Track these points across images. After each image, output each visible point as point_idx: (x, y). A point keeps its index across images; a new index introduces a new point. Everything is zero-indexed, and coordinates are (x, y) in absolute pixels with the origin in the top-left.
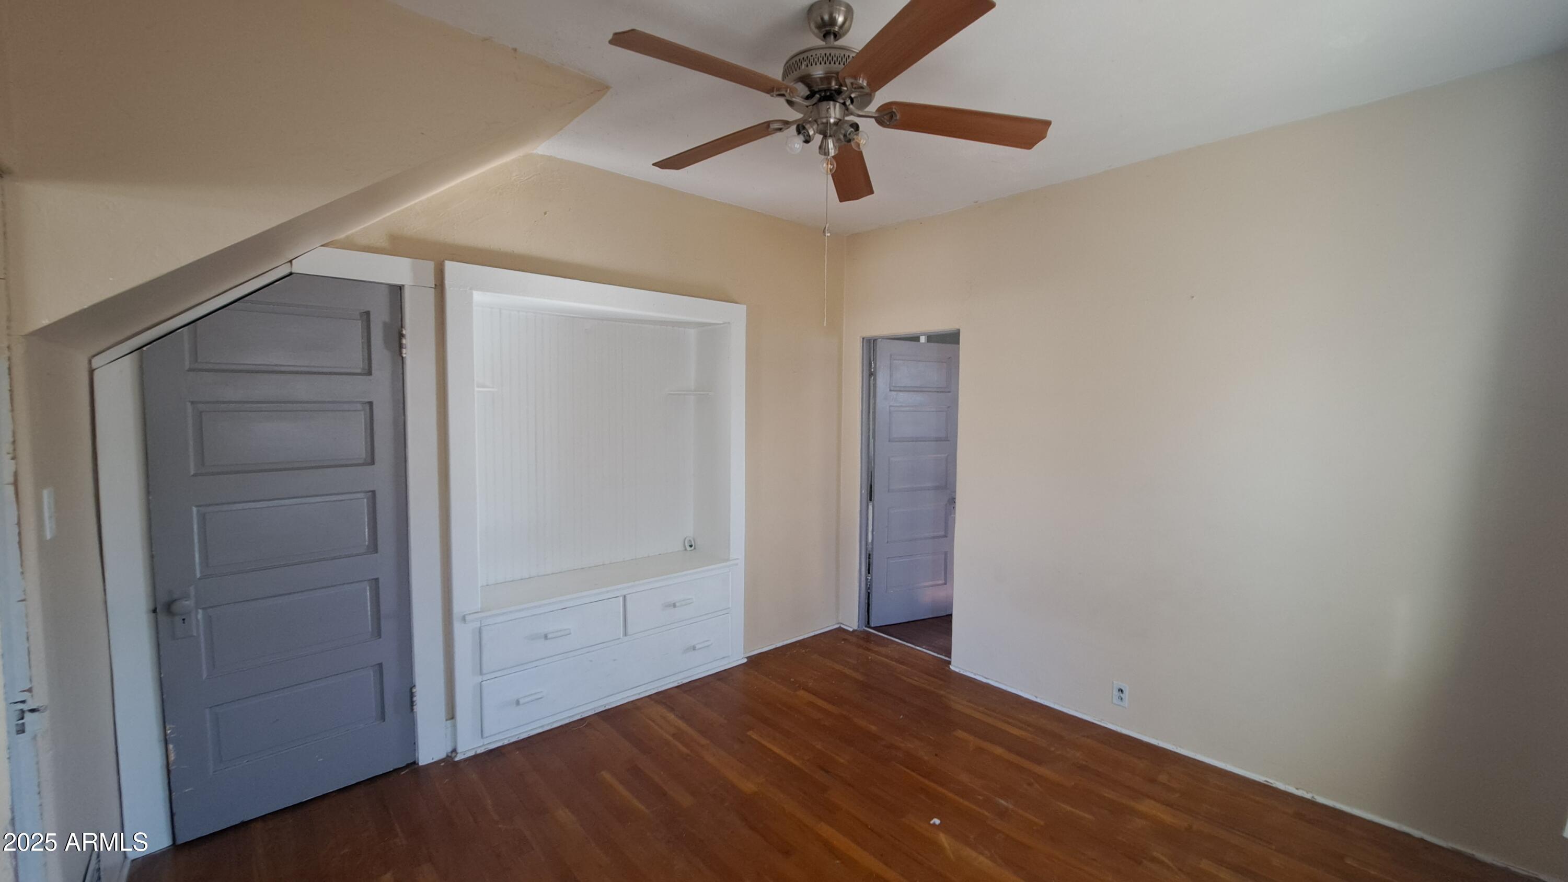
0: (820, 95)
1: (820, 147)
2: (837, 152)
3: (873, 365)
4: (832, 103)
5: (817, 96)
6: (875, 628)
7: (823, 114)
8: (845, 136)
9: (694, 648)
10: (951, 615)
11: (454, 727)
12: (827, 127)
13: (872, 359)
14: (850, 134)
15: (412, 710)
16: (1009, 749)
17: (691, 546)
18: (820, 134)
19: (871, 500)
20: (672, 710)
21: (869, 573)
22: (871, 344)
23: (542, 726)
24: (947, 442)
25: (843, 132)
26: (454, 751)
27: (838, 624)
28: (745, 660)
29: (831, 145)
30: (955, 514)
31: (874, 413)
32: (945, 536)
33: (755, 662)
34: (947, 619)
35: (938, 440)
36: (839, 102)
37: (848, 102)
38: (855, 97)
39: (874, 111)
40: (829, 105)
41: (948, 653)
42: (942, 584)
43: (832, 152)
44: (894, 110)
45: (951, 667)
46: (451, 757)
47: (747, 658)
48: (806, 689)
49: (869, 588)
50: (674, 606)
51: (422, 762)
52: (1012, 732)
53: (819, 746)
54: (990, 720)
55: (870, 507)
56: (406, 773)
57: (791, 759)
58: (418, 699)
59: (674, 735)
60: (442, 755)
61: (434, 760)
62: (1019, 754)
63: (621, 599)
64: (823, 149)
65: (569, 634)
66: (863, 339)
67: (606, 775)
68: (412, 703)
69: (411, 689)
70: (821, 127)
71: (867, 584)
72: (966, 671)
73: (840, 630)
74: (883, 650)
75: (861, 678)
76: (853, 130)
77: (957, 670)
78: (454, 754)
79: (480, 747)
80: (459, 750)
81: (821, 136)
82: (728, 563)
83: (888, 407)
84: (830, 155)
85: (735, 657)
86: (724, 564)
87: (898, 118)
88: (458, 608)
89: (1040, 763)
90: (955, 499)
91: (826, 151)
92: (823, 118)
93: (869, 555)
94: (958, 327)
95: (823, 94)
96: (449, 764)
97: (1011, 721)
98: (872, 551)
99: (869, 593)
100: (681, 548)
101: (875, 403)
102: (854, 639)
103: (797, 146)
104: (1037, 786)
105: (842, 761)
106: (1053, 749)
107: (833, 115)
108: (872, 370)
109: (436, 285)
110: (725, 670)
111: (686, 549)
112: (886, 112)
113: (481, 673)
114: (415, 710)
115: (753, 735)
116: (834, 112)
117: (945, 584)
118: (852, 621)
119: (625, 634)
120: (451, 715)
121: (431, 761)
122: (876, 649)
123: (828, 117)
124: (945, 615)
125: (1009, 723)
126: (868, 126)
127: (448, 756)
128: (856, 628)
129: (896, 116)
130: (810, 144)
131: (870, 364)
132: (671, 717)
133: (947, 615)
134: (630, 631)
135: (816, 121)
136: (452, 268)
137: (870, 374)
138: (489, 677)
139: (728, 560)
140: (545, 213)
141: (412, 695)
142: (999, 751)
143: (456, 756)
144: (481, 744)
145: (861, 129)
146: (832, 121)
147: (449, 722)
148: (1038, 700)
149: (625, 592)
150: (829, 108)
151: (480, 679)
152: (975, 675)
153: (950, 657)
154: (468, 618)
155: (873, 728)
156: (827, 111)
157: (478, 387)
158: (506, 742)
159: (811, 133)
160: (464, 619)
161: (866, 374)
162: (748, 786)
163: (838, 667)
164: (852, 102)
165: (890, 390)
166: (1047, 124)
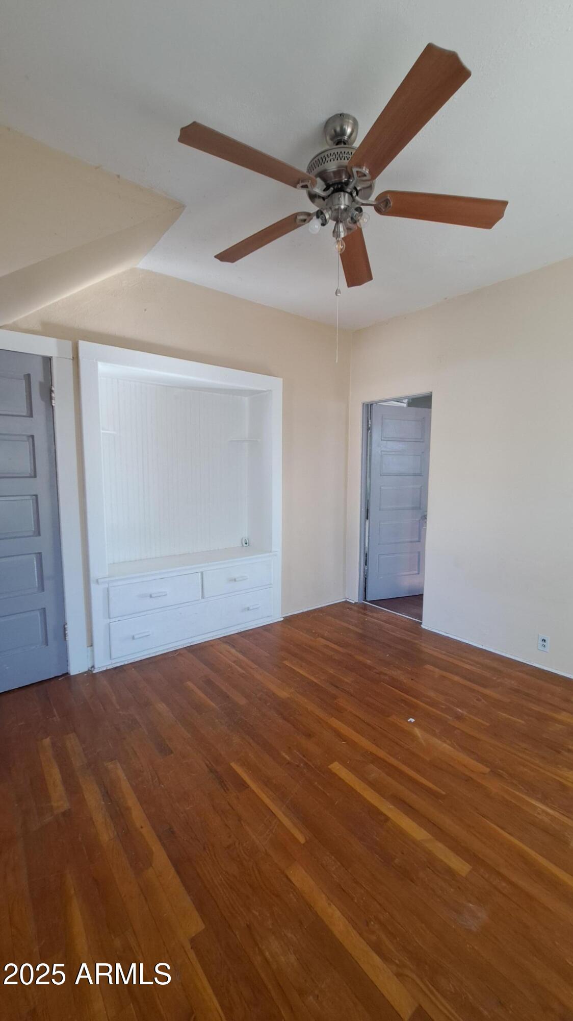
0: (334, 188)
1: (334, 232)
2: (346, 234)
3: (370, 422)
4: (342, 193)
5: (332, 189)
6: (370, 602)
7: (336, 201)
8: (352, 218)
9: (248, 609)
10: (422, 595)
11: (93, 651)
12: (338, 213)
13: (369, 418)
14: (355, 216)
15: (65, 639)
16: (465, 678)
17: (246, 544)
18: (334, 220)
19: (367, 518)
20: (234, 647)
21: (366, 565)
22: (369, 408)
23: (149, 654)
24: (421, 477)
25: (350, 214)
26: (93, 667)
27: (346, 598)
28: (282, 619)
29: (341, 229)
30: (426, 526)
31: (370, 456)
32: (419, 541)
33: (289, 621)
34: (420, 597)
35: (415, 475)
36: (347, 192)
37: (354, 194)
38: (360, 190)
39: (374, 200)
40: (340, 194)
41: (420, 617)
42: (416, 574)
43: (342, 235)
44: (388, 198)
45: (422, 626)
46: (91, 671)
47: (284, 617)
48: (323, 637)
49: (366, 575)
50: (235, 580)
51: (73, 672)
52: (465, 667)
53: (332, 671)
54: (451, 660)
55: (367, 523)
56: (63, 679)
57: (312, 678)
58: (68, 632)
59: (234, 662)
60: (86, 670)
61: (80, 672)
62: (470, 680)
63: (200, 574)
64: (336, 233)
65: (166, 595)
66: (363, 404)
67: (189, 684)
68: (65, 635)
69: (64, 626)
70: (334, 214)
71: (364, 572)
72: (433, 629)
73: (346, 602)
74: (375, 615)
75: (360, 631)
76: (358, 213)
77: (427, 628)
78: (93, 669)
79: (110, 665)
80: (96, 667)
81: (335, 222)
82: (271, 554)
83: (380, 452)
84: (341, 237)
85: (275, 615)
86: (268, 554)
87: (391, 204)
88: (94, 574)
89: (485, 686)
90: (426, 515)
91: (338, 233)
92: (335, 205)
93: (366, 554)
94: (431, 391)
95: (336, 187)
96: (90, 676)
97: (464, 660)
98: (369, 552)
99: (366, 578)
100: (240, 545)
101: (371, 450)
102: (356, 608)
103: (316, 227)
104: (483, 701)
105: (347, 681)
106: (495, 678)
107: (343, 202)
108: (370, 426)
109: (73, 357)
110: (269, 624)
111: (243, 546)
112: (383, 200)
113: (109, 618)
114: (67, 640)
115: (287, 663)
116: (344, 201)
117: (418, 574)
118: (354, 597)
119: (203, 597)
120: (91, 645)
121: (78, 673)
122: (370, 614)
123: (339, 204)
124: (418, 594)
125: (463, 662)
126: (369, 211)
127: (89, 670)
128: (357, 601)
129: (390, 203)
130: (326, 226)
131: (368, 422)
132: (233, 651)
133: (420, 595)
134: (206, 595)
135: (330, 208)
136: (82, 344)
137: (368, 429)
138: (114, 620)
139: (271, 552)
140: (145, 310)
141: (65, 629)
142: (456, 678)
143: (94, 670)
144: (110, 663)
145: (363, 211)
146: (342, 207)
147: (89, 648)
148: (484, 648)
149: (201, 570)
150: (341, 197)
151: (108, 621)
152: (439, 631)
153: (422, 620)
154: (99, 581)
155: (369, 662)
156: (339, 199)
157: (103, 429)
158: (126, 663)
159: (327, 217)
160: (97, 582)
161: (365, 427)
162: (283, 694)
163: (345, 624)
164: (357, 194)
165: (382, 440)
166: (505, 204)
